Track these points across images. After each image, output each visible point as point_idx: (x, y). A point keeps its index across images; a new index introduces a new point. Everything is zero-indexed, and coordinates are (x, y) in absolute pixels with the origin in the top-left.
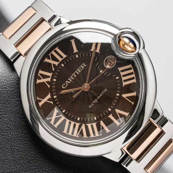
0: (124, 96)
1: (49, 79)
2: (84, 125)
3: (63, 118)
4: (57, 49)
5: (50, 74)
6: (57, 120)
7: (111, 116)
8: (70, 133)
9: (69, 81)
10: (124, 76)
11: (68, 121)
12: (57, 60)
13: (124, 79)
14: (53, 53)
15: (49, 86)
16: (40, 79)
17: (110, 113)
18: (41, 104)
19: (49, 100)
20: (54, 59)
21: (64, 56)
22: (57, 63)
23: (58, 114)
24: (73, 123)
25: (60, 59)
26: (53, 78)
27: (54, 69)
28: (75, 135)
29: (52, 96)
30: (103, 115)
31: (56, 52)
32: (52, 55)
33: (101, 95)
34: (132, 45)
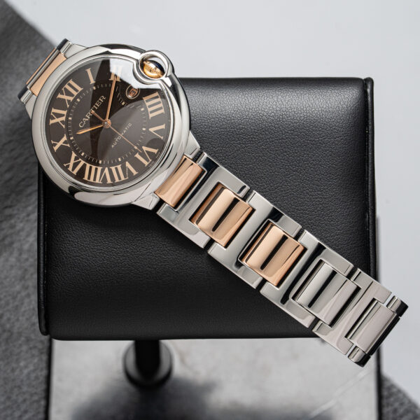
0: (152, 130)
1: (63, 118)
2: (107, 169)
3: (83, 162)
4: (71, 82)
5: (65, 112)
6: (75, 165)
7: (137, 156)
8: (92, 180)
9: (87, 118)
10: (150, 106)
11: (88, 166)
12: (71, 95)
13: (150, 110)
14: (67, 86)
15: (64, 126)
16: (53, 118)
17: (136, 152)
18: (56, 148)
19: (65, 142)
20: (69, 94)
21: (80, 89)
22: (71, 99)
23: (76, 159)
24: (94, 167)
25: (75, 93)
26: (68, 116)
27: (68, 106)
28: (97, 181)
29: (68, 137)
30: (128, 155)
31: (70, 85)
32: (65, 89)
33: (125, 131)
34: (158, 70)
